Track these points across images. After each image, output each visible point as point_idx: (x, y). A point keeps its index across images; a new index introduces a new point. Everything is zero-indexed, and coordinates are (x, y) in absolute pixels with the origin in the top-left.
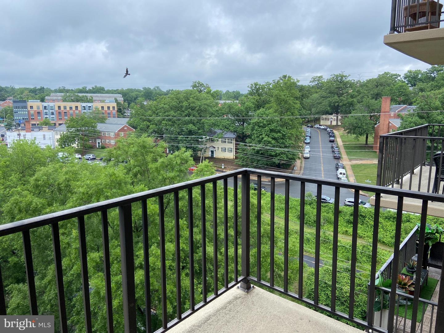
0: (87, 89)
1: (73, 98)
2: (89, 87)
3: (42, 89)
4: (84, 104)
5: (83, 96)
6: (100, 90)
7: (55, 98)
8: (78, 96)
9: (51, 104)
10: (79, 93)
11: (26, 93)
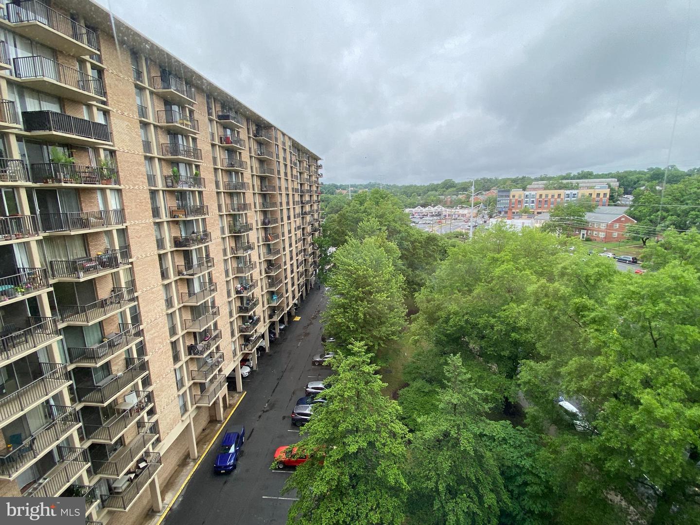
0: (572, 175)
1: (555, 186)
2: (574, 173)
3: (524, 178)
4: (568, 192)
5: (568, 183)
6: (587, 175)
7: (536, 186)
8: (562, 183)
9: (533, 193)
10: (562, 179)
11: (509, 183)
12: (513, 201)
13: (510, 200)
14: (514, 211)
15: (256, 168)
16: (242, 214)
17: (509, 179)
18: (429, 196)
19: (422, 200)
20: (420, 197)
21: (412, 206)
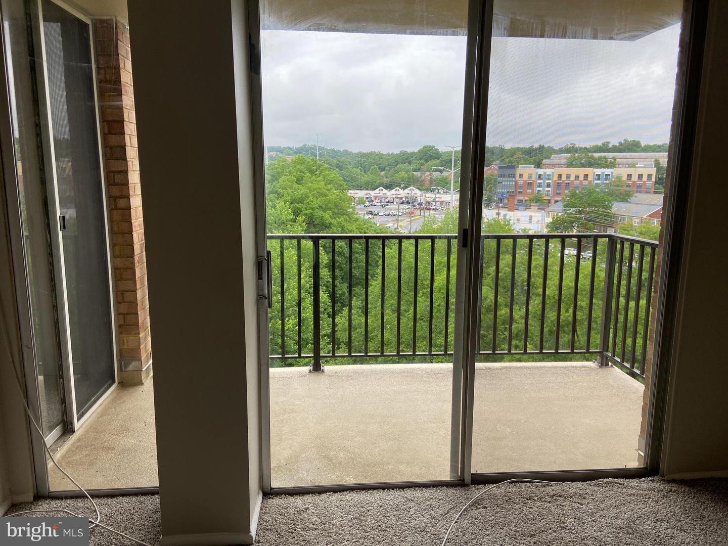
4: (598, 171)
5: (600, 158)
6: (632, 147)
7: (556, 161)
9: (549, 171)
12: (521, 183)
13: (516, 182)
14: (521, 198)
18: (398, 172)
19: (386, 178)
20: (383, 173)
21: (370, 186)
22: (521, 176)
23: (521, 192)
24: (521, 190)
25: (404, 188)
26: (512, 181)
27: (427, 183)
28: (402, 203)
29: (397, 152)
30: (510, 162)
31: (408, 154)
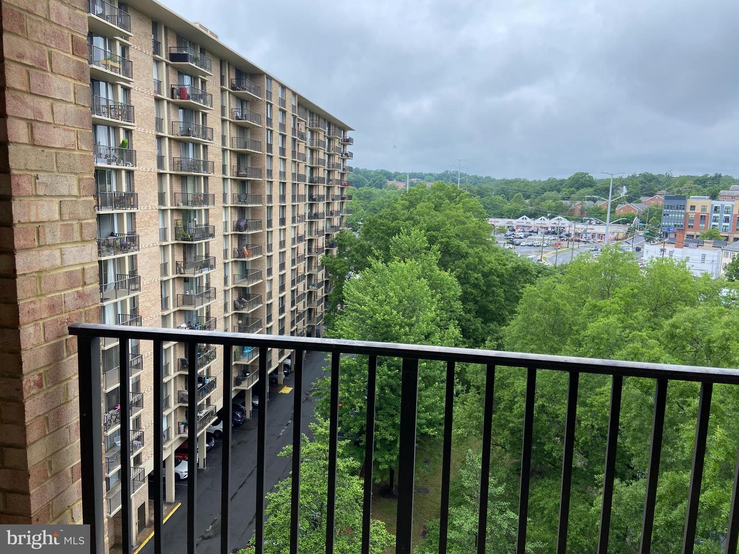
7: (736, 193)
9: (729, 204)
11: (689, 183)
12: (692, 215)
13: (686, 215)
14: (692, 233)
15: (232, 139)
16: (200, 211)
17: (689, 178)
18: (545, 200)
19: (531, 206)
20: (527, 201)
21: (512, 214)
22: (693, 208)
23: (692, 226)
24: (692, 224)
25: (551, 217)
26: (681, 213)
27: (577, 213)
28: (548, 233)
29: (544, 179)
30: (679, 191)
31: (557, 181)
